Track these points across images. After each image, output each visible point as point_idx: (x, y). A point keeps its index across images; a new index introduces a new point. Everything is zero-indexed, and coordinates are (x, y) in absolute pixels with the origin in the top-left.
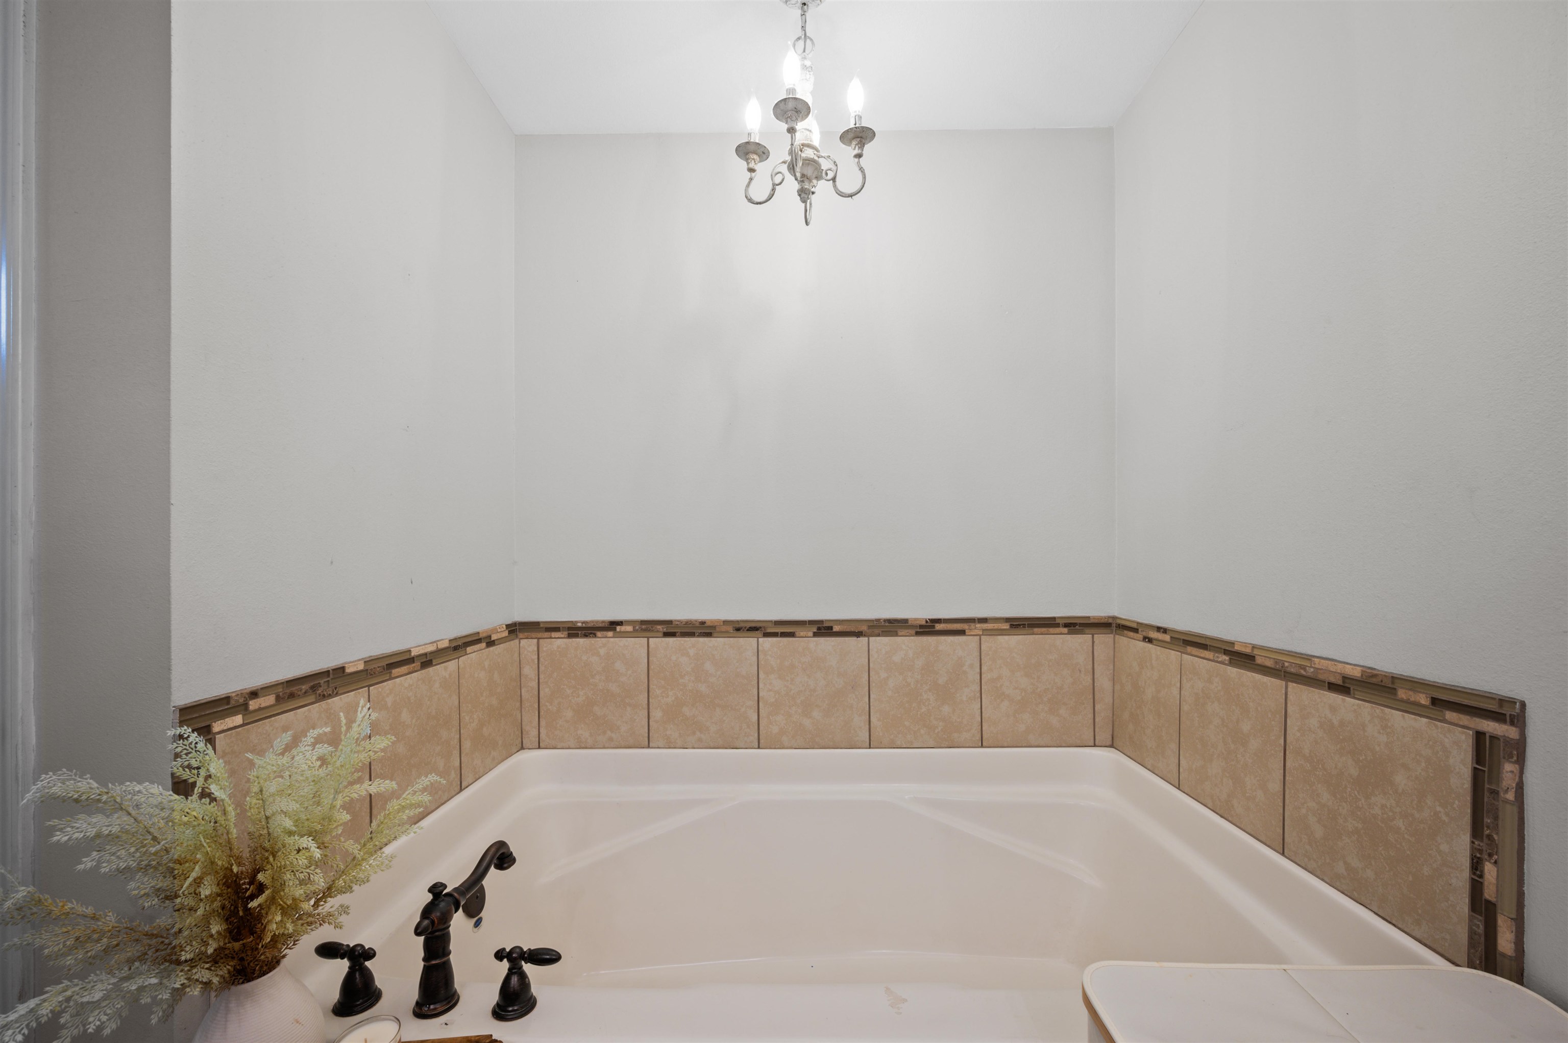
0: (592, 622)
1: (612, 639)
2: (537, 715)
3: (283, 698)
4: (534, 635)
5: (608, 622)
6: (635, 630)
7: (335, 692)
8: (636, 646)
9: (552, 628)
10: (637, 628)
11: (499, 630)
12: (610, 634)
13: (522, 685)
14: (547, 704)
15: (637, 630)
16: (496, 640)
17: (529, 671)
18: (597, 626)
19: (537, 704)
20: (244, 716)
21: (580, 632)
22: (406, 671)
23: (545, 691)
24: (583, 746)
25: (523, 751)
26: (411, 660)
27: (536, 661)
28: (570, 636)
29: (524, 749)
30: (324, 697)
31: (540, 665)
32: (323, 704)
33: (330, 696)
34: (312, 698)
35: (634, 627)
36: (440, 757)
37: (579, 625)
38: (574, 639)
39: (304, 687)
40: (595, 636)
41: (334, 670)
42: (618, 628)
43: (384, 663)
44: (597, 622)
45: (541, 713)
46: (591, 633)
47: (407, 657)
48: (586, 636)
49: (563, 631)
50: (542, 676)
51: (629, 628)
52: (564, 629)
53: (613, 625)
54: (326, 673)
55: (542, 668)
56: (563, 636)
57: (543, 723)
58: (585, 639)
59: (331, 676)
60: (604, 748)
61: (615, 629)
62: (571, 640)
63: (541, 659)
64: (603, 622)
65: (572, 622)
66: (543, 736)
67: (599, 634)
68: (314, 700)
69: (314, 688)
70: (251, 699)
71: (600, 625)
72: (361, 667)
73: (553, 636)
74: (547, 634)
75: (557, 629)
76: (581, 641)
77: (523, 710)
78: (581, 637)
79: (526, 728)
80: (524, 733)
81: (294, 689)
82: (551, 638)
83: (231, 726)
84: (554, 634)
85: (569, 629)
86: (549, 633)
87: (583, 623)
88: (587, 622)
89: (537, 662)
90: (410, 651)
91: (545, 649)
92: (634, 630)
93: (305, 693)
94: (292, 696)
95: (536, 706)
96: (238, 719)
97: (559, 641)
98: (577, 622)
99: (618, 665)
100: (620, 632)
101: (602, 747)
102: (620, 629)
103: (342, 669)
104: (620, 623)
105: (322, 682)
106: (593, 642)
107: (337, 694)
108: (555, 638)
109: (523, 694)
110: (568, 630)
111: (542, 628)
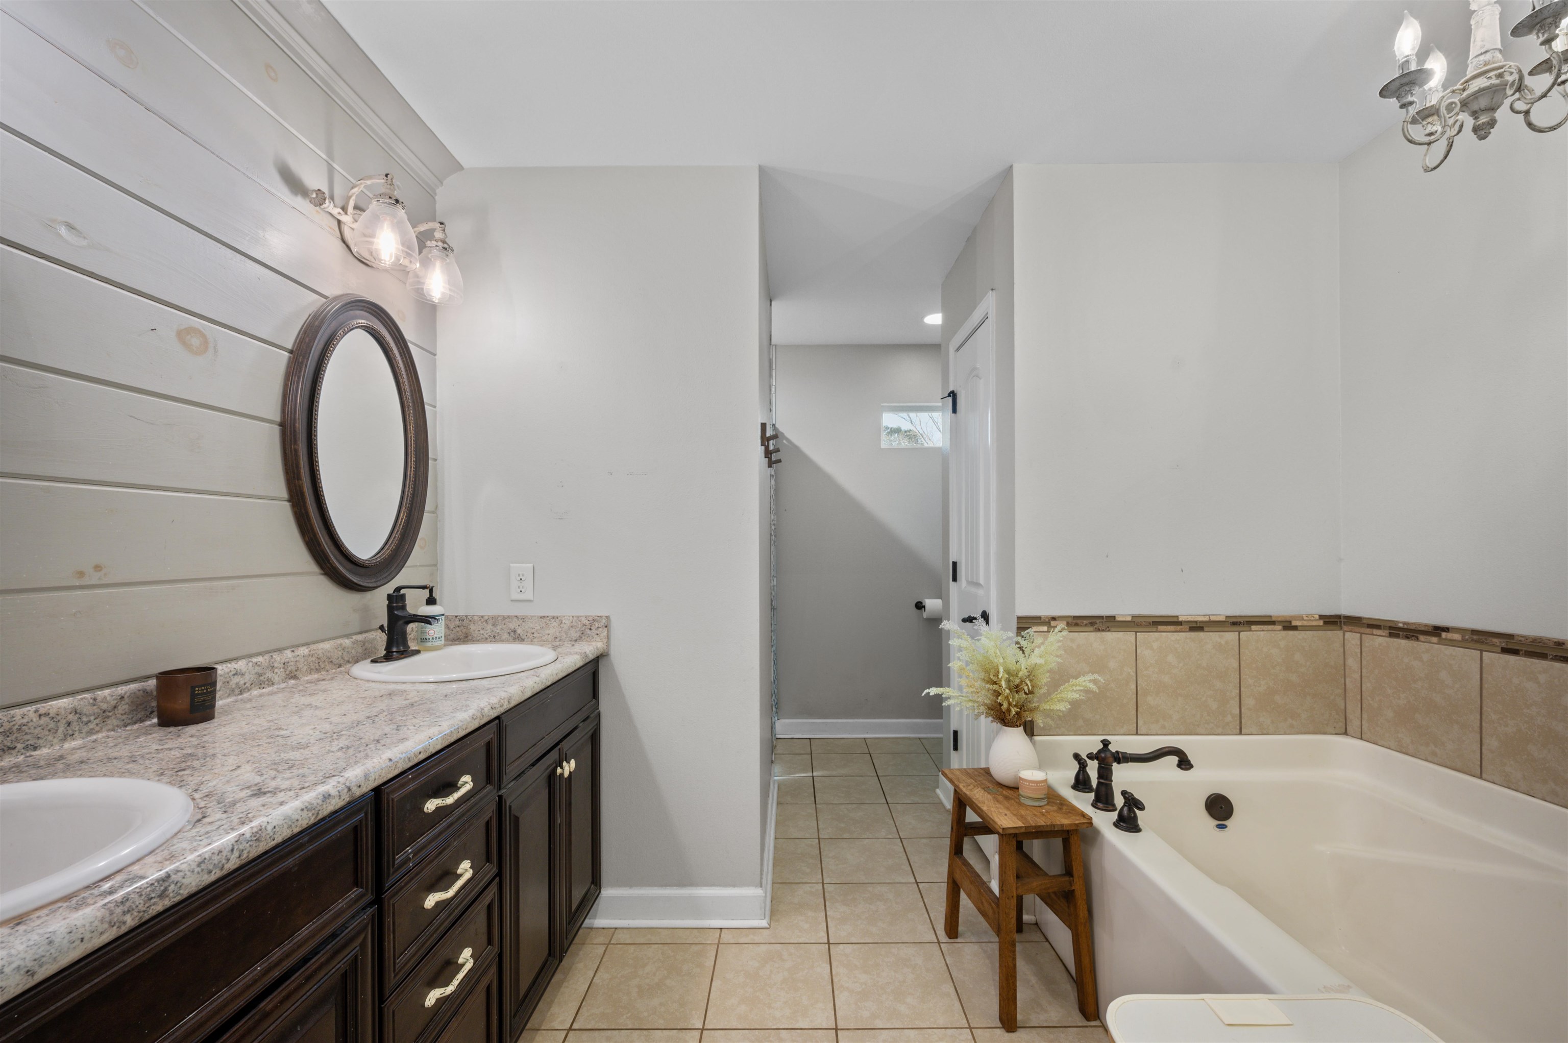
0: (1415, 624)
1: (1436, 646)
2: (1360, 706)
3: (1071, 625)
4: (1357, 629)
5: (1432, 626)
6: (1464, 640)
7: (1108, 629)
8: (1467, 658)
9: (1374, 625)
10: (1467, 637)
11: (1305, 618)
12: (1435, 639)
13: (1346, 675)
14: (1369, 698)
15: (1467, 640)
16: (1300, 626)
17: (1352, 662)
18: (1420, 629)
19: (1360, 696)
20: (1048, 627)
21: (1401, 633)
22: (1173, 630)
23: (1367, 686)
24: (1404, 750)
25: (1345, 736)
26: (1180, 623)
27: (1359, 654)
28: (1391, 635)
29: (1347, 735)
30: (1099, 630)
31: (1363, 659)
32: (1099, 634)
33: (1103, 631)
34: (1091, 629)
35: (1462, 636)
36: (1212, 699)
37: (1401, 625)
38: (1395, 639)
39: (1085, 622)
40: (1417, 639)
41: (1106, 617)
42: (1444, 635)
43: (1151, 620)
44: (1420, 624)
45: (1364, 706)
46: (1413, 636)
47: (1175, 620)
48: (1407, 637)
49: (1384, 629)
50: (1364, 670)
51: (1457, 637)
52: (1385, 628)
53: (1437, 631)
54: (1101, 617)
55: (1364, 663)
56: (1384, 634)
57: (1365, 716)
58: (1407, 641)
59: (1105, 620)
60: (1426, 760)
61: (1439, 636)
62: (1392, 640)
63: (1364, 654)
64: (1426, 625)
65: (1393, 621)
66: (1365, 727)
67: (1422, 637)
68: (1092, 630)
69: (1092, 624)
70: (1052, 620)
71: (1423, 629)
72: (1129, 619)
73: (1375, 633)
74: (1368, 630)
75: (1378, 627)
76: (1403, 642)
77: (1347, 698)
78: (1403, 638)
79: (1350, 716)
80: (1348, 720)
81: (1078, 621)
82: (1373, 634)
83: (1041, 630)
84: (1375, 631)
85: (1390, 628)
86: (1371, 630)
87: (1404, 623)
88: (1409, 624)
89: (1359, 656)
90: (1177, 617)
91: (1367, 644)
92: (1462, 639)
93: (1086, 625)
94: (1077, 625)
95: (1359, 697)
96: (1045, 628)
97: (1381, 639)
98: (1398, 622)
99: (1443, 675)
100: (1446, 639)
101: (1424, 758)
102: (1446, 635)
103: (1114, 617)
104: (1446, 629)
105: (1098, 621)
106: (1415, 645)
107: (1109, 631)
108: (1376, 635)
109: (1347, 683)
110: (1390, 630)
111: (1364, 624)
